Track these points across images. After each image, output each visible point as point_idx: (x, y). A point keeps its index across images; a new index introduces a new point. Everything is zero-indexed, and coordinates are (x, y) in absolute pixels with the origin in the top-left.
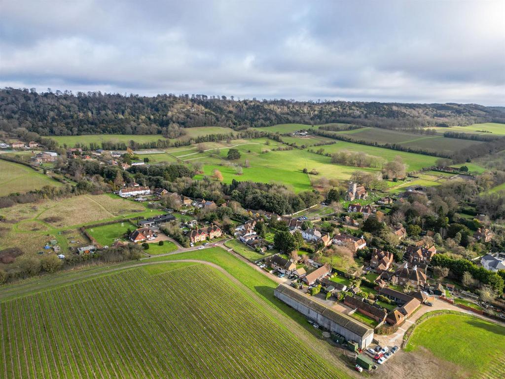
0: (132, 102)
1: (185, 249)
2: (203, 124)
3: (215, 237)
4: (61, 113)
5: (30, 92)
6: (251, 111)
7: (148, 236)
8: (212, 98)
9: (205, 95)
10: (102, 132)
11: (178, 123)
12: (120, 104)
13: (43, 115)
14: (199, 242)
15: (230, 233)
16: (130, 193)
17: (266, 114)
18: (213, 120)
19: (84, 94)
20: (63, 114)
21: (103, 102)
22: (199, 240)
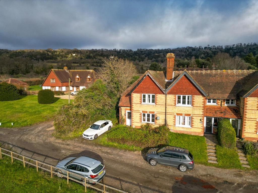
4: (208, 55)
14: (161, 130)
21: (241, 49)
22: (160, 122)
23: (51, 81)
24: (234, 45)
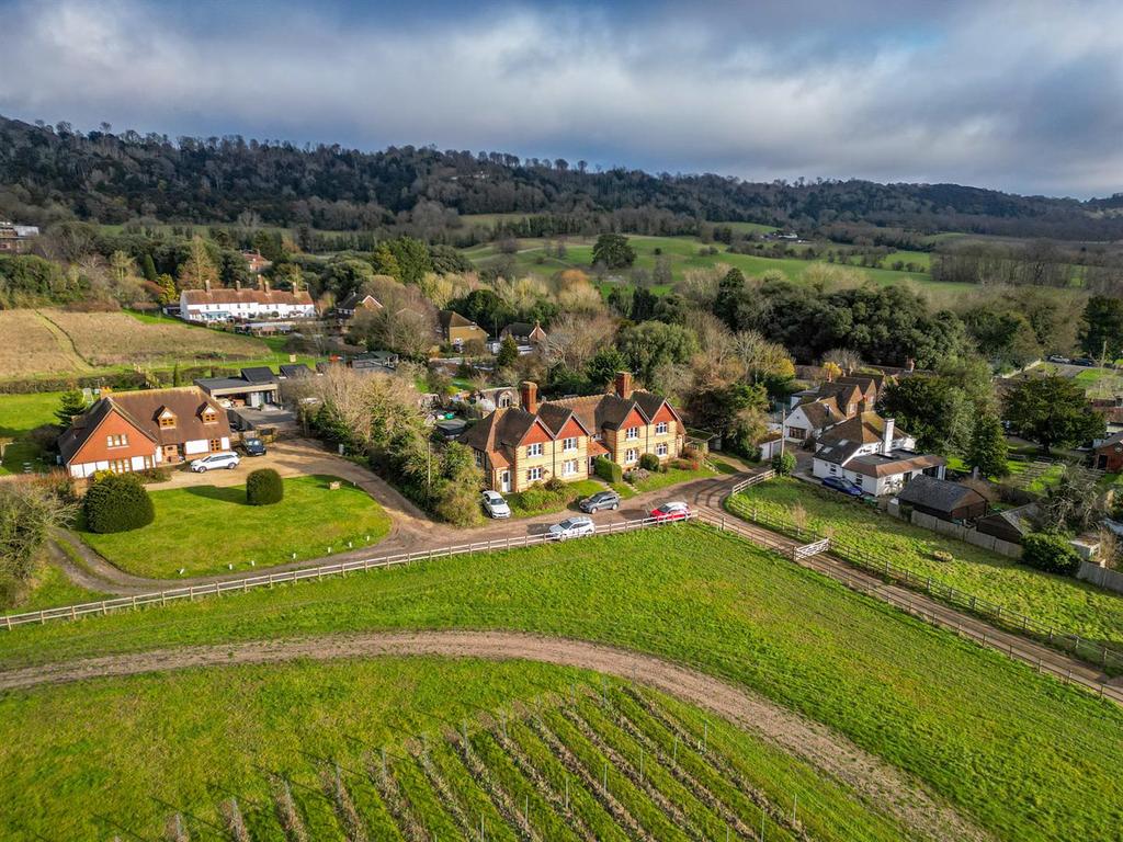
0: (323, 162)
1: (444, 532)
2: (511, 207)
3: (647, 463)
4: (124, 174)
5: (56, 131)
6: (635, 192)
7: (192, 447)
8: (532, 165)
9: (513, 155)
10: (227, 218)
11: (442, 201)
12: (290, 166)
13: (75, 180)
14: (549, 486)
15: (732, 446)
16: (224, 307)
17: (675, 198)
18: (536, 197)
19: (201, 144)
20: (128, 177)
21: (244, 161)
22: (548, 476)
23: (110, 444)
24: (213, 140)
